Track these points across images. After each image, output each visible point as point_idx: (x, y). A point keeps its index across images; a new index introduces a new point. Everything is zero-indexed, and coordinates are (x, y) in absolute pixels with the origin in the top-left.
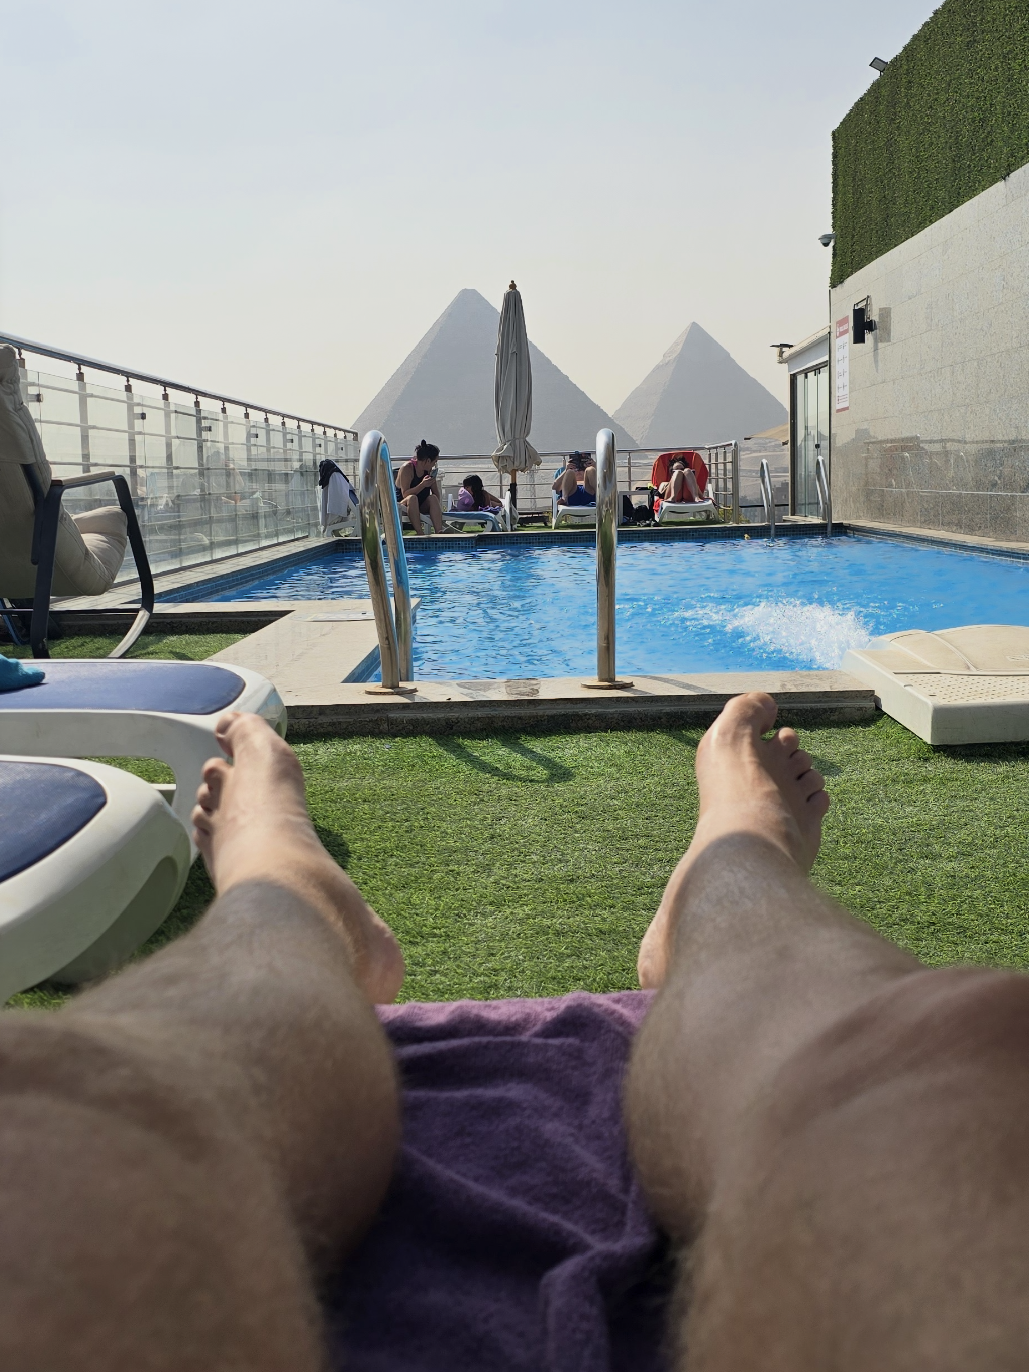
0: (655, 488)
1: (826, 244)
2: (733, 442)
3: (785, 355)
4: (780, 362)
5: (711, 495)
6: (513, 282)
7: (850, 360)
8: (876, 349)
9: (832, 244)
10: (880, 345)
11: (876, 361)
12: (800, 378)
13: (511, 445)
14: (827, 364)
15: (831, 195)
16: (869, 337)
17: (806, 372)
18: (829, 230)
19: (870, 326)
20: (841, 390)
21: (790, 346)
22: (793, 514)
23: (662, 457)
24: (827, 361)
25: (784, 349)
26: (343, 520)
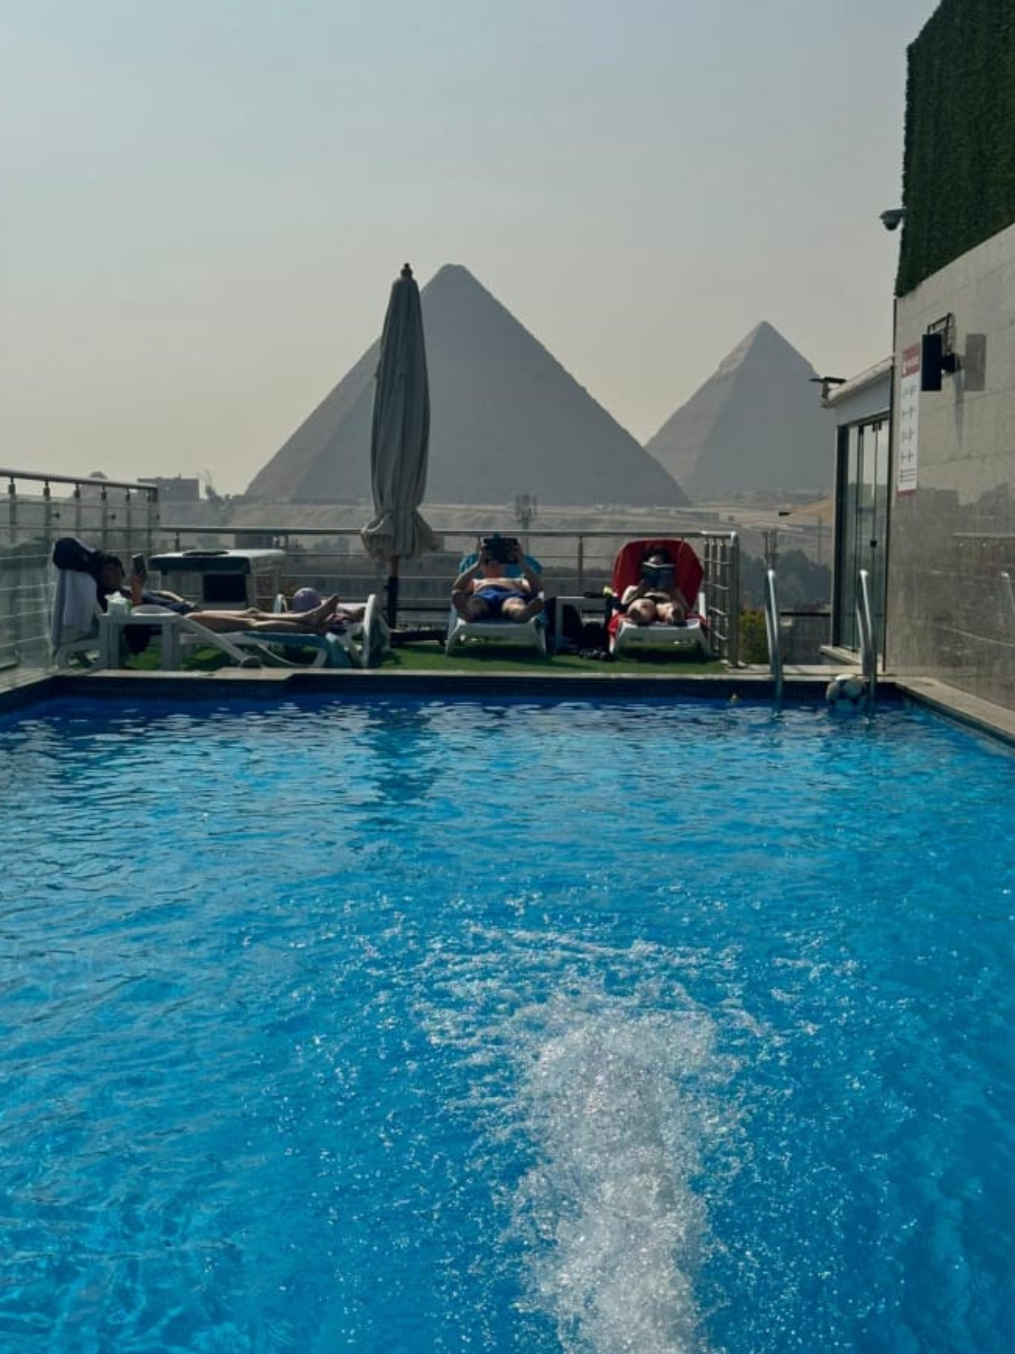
0: (615, 595)
1: (891, 226)
2: (733, 534)
3: (832, 394)
4: (825, 406)
5: (702, 612)
6: (407, 266)
7: (920, 415)
8: (959, 401)
9: (900, 226)
10: (968, 395)
11: (959, 421)
12: (853, 433)
13: (391, 517)
14: (889, 416)
15: (902, 148)
16: (948, 381)
17: (861, 425)
18: (898, 205)
19: (951, 364)
20: (905, 460)
21: (841, 381)
22: (837, 643)
23: (630, 547)
24: (886, 412)
25: (831, 385)
26: (90, 636)
